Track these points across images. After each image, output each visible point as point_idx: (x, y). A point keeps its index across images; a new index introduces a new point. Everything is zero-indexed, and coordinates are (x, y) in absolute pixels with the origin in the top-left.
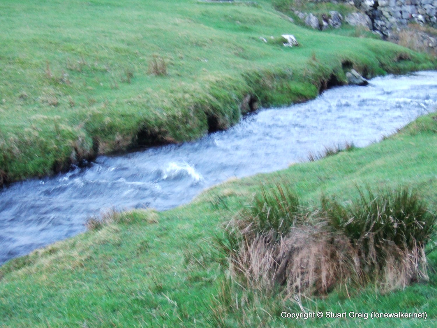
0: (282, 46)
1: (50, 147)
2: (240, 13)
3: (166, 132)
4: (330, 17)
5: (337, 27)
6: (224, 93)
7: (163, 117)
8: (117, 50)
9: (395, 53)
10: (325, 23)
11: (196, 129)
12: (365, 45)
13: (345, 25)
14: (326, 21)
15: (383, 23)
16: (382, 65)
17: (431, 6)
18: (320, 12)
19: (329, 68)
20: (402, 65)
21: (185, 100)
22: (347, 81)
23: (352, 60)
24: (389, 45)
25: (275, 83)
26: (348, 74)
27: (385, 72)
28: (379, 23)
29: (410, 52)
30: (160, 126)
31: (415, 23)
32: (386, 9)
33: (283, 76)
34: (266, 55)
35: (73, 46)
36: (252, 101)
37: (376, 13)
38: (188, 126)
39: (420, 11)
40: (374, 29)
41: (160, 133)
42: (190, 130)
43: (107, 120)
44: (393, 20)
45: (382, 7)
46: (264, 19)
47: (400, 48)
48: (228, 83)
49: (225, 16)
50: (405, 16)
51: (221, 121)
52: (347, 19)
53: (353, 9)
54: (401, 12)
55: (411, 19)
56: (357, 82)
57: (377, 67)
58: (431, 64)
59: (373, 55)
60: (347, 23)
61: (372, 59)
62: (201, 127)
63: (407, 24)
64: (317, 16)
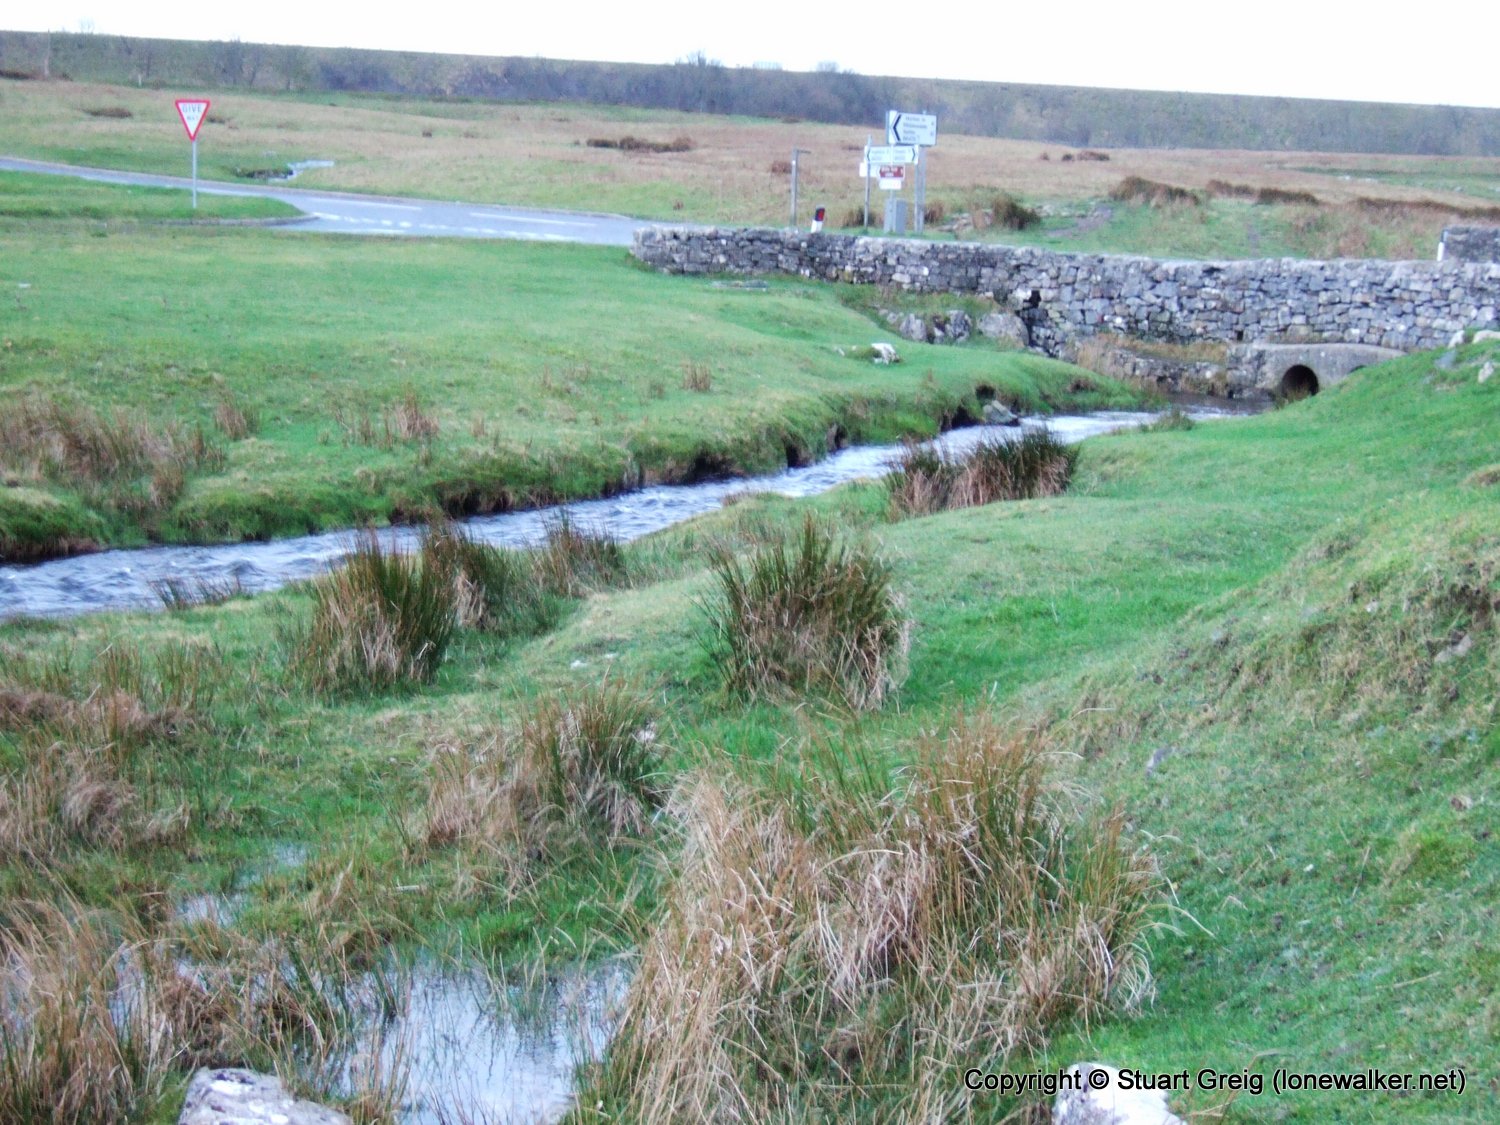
0: (872, 362)
1: (596, 465)
2: (787, 309)
3: (732, 461)
4: (947, 320)
5: (962, 339)
6: (800, 417)
7: (727, 440)
8: (625, 355)
9: (1068, 377)
10: (938, 333)
11: (771, 459)
12: (1014, 363)
13: (977, 338)
14: (941, 327)
15: (1049, 332)
16: (1045, 398)
17: (1138, 301)
18: (930, 312)
19: (955, 396)
20: (1079, 398)
21: (753, 420)
22: (984, 419)
23: (992, 384)
24: (1058, 365)
25: (871, 414)
26: (987, 408)
27: (1052, 411)
28: (1042, 332)
29: (1094, 378)
30: (725, 452)
31: (1108, 332)
32: (1055, 306)
33: (883, 403)
34: (848, 373)
35: (561, 348)
36: (840, 436)
37: (1037, 313)
38: (762, 455)
39: (1117, 309)
40: (1032, 343)
41: (724, 462)
42: (762, 461)
43: (654, 440)
44: (1068, 326)
45: (1047, 302)
46: (831, 319)
47: (1077, 370)
48: (804, 405)
49: (762, 313)
50: (1091, 318)
51: (803, 454)
52: (980, 326)
53: (991, 306)
54: (1083, 312)
55: (1101, 324)
56: (1003, 420)
57: (1036, 400)
58: (1129, 398)
59: (1029, 380)
60: (980, 333)
61: (1026, 385)
62: (778, 459)
63: (1094, 333)
64: (923, 318)
